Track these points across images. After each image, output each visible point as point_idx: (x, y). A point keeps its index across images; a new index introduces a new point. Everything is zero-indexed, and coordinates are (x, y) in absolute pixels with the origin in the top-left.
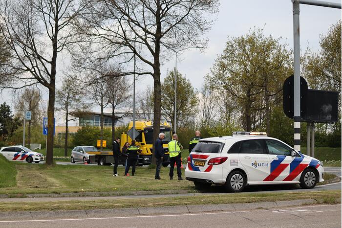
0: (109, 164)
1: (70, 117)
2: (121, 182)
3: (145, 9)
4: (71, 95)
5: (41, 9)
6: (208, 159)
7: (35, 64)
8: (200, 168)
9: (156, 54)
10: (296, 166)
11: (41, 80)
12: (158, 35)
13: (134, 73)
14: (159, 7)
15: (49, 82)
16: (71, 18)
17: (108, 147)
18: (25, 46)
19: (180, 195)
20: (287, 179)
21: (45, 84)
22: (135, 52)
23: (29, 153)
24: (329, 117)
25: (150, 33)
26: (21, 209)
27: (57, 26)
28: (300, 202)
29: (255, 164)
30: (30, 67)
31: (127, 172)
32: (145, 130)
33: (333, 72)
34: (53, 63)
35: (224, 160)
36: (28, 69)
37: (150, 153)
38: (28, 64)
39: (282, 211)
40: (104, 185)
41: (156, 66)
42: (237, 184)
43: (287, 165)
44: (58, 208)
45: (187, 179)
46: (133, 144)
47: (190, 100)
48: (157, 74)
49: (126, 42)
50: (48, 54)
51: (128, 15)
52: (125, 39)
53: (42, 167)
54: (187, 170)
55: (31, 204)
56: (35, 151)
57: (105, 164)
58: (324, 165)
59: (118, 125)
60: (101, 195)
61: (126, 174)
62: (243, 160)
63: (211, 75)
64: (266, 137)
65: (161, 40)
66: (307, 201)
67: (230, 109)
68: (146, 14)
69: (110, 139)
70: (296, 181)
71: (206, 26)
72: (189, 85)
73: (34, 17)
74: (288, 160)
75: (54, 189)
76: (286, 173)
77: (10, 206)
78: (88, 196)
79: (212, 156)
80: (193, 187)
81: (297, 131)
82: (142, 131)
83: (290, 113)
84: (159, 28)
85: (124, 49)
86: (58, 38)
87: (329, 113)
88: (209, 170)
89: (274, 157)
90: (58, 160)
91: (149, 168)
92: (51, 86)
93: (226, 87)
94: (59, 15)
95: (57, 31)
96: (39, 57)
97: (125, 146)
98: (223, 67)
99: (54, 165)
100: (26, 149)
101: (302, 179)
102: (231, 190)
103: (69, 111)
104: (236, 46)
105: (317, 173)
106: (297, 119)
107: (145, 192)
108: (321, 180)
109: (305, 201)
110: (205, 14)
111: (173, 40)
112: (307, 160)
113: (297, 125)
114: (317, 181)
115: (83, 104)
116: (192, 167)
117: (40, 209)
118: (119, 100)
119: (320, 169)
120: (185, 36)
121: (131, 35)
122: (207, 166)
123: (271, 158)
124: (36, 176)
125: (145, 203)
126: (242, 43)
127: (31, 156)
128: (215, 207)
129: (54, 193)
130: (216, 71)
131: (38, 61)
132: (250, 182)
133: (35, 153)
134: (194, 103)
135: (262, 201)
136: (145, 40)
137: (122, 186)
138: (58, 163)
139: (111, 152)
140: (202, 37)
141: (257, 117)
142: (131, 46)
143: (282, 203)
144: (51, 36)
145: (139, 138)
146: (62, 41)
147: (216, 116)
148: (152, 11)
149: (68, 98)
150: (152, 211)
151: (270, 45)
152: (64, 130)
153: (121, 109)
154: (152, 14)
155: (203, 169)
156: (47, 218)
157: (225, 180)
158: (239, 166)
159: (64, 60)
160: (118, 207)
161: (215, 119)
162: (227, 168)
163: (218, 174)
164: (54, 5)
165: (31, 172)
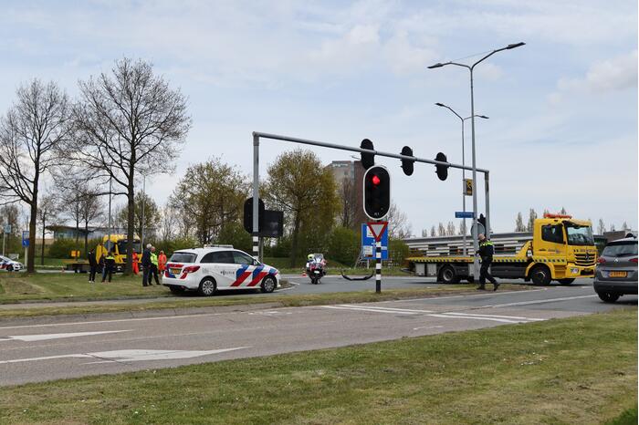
0: (86, 272)
1: (46, 231)
2: (102, 288)
3: (121, 137)
4: (48, 212)
5: (24, 134)
6: (183, 268)
7: (18, 183)
8: (176, 275)
9: (131, 178)
10: (257, 274)
11: (23, 198)
12: (133, 161)
13: (110, 193)
14: (134, 137)
15: (31, 200)
16: (52, 144)
17: (81, 257)
18: (9, 166)
19: (158, 300)
20: (251, 284)
21: (28, 201)
22: (112, 175)
23: (10, 262)
24: (275, 232)
25: (125, 159)
26: (23, 315)
27: (39, 150)
28: (270, 305)
29: (223, 272)
30: (14, 185)
31: (104, 279)
32: (119, 242)
33: (277, 195)
34: (35, 183)
35: (196, 269)
36: (12, 188)
37: (122, 262)
38: (12, 183)
39: (256, 313)
40: (87, 291)
41: (131, 187)
42: (208, 290)
43: (250, 273)
44: (58, 314)
45: (165, 285)
46: (110, 254)
47: (154, 217)
48: (131, 195)
49: (105, 166)
50: (31, 175)
51: (106, 143)
52: (104, 163)
53: (24, 275)
54: (164, 277)
55: (31, 310)
56: (14, 260)
57: (82, 272)
58: (281, 273)
59: (90, 238)
60: (89, 300)
61: (103, 281)
62: (214, 269)
63: (174, 196)
64: (232, 249)
65: (136, 165)
66: (276, 304)
67: (188, 225)
68: (122, 143)
69: (83, 250)
70: (257, 287)
71: (174, 154)
72: (154, 204)
73: (18, 141)
74: (251, 268)
75: (43, 295)
76: (249, 280)
77: (12, 313)
78: (77, 301)
79: (187, 265)
80: (169, 293)
81: (256, 244)
82: (115, 243)
83: (250, 230)
84: (134, 155)
85: (101, 172)
86: (40, 161)
87: (276, 229)
88: (184, 277)
89: (240, 266)
90: (40, 268)
91: (123, 275)
92: (33, 203)
93: (185, 207)
94: (41, 141)
95: (39, 154)
96: (22, 177)
97: (103, 257)
98: (184, 189)
99: (35, 273)
100: (6, 259)
101: (262, 285)
102: (204, 295)
103: (46, 225)
104: (195, 172)
105: (275, 280)
106: (256, 234)
107: (128, 297)
108: (279, 286)
109: (274, 304)
110: (174, 144)
111: (146, 166)
112: (267, 268)
113: (256, 239)
114: (275, 287)
115: (59, 219)
116: (168, 275)
117: (41, 314)
118: (92, 216)
119: (278, 277)
120: (156, 163)
121: (108, 161)
122: (182, 274)
123: (237, 267)
124: (20, 283)
125: (136, 307)
126: (200, 169)
127: (11, 265)
128: (199, 310)
129: (46, 298)
130: (178, 193)
131: (21, 180)
132: (219, 288)
133: (15, 262)
134: (157, 219)
135: (237, 304)
136: (120, 165)
137: (104, 291)
138: (39, 271)
139: (87, 262)
140: (171, 164)
141: (211, 232)
142: (108, 170)
143: (255, 306)
144: (34, 158)
145: (113, 250)
146: (44, 164)
147: (176, 230)
148: (128, 140)
149: (45, 213)
150: (145, 314)
151: (226, 171)
152: (42, 243)
153: (93, 224)
154: (127, 143)
155: (178, 277)
156: (49, 323)
157: (198, 286)
158: (210, 274)
159: (46, 180)
160: (113, 311)
161: (175, 233)
162: (199, 275)
163: (192, 281)
164: (37, 131)
165: (15, 280)
